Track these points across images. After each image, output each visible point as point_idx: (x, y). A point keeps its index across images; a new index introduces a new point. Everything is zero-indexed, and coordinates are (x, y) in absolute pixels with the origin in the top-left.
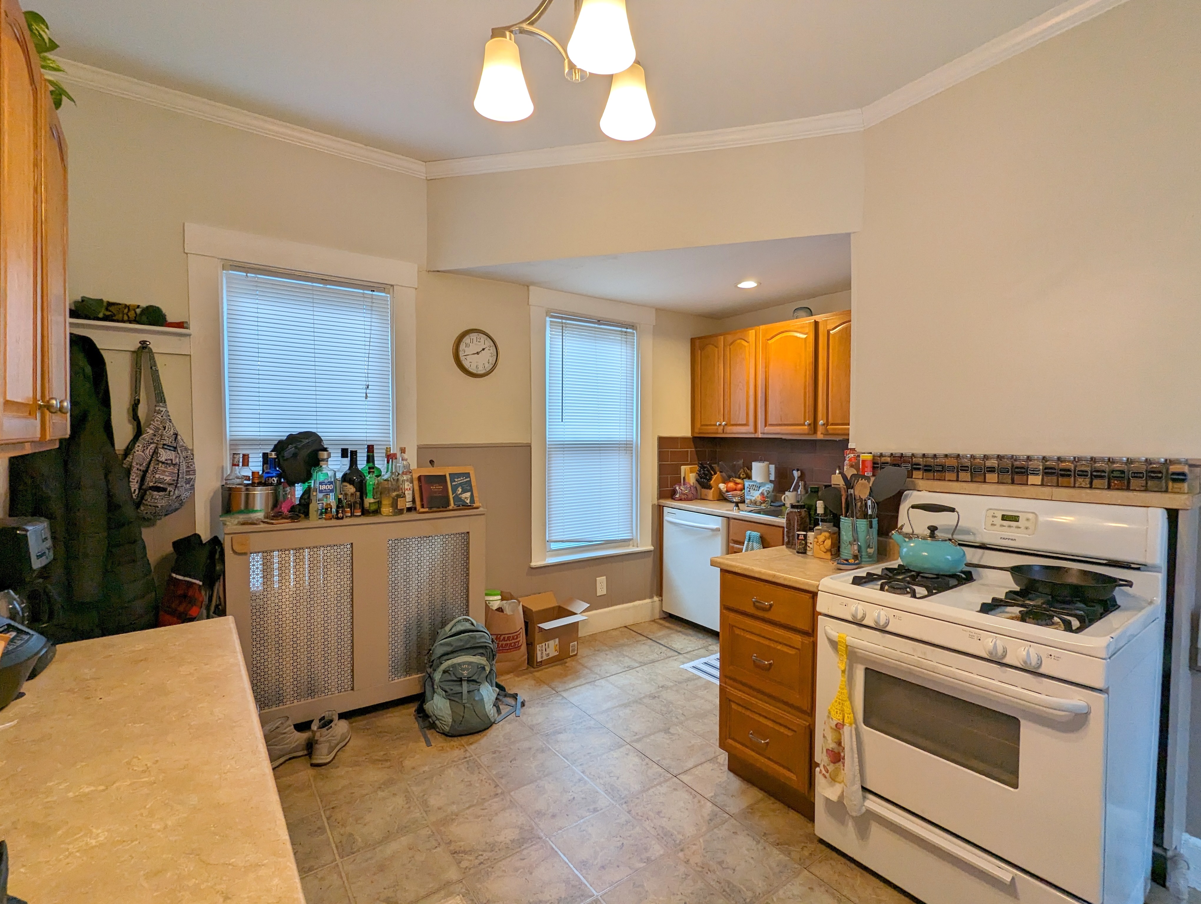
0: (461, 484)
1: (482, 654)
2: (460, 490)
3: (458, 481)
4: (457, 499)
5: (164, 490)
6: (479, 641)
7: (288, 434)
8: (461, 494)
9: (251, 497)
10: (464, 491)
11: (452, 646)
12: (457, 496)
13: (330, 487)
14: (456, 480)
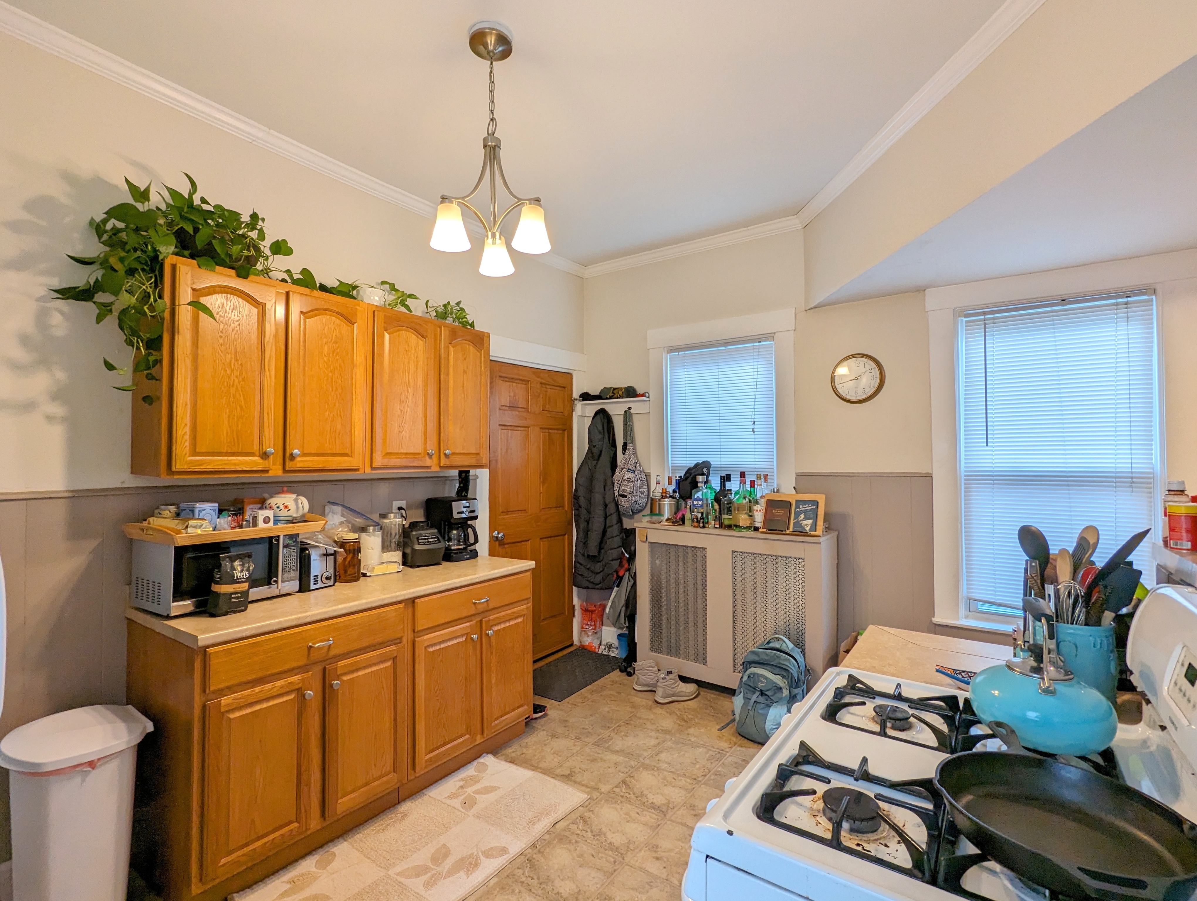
0: (805, 512)
1: (783, 677)
2: (802, 516)
3: (803, 507)
4: (797, 524)
5: (626, 496)
6: (782, 662)
7: (695, 462)
8: (802, 520)
9: (662, 506)
10: (806, 518)
11: (759, 656)
12: (798, 522)
13: (701, 503)
14: (801, 506)
